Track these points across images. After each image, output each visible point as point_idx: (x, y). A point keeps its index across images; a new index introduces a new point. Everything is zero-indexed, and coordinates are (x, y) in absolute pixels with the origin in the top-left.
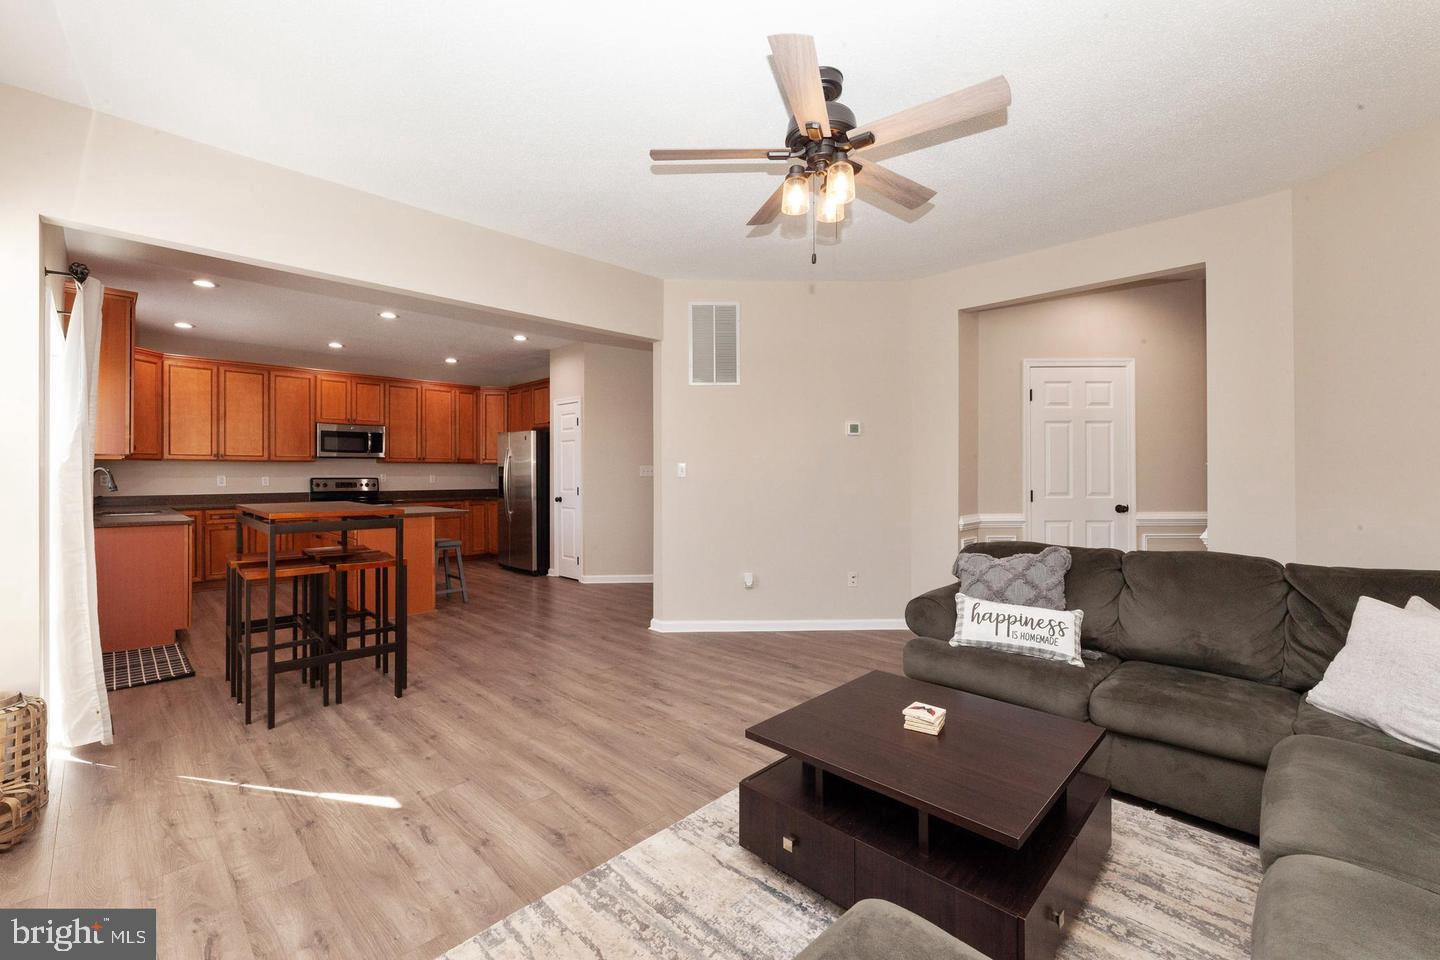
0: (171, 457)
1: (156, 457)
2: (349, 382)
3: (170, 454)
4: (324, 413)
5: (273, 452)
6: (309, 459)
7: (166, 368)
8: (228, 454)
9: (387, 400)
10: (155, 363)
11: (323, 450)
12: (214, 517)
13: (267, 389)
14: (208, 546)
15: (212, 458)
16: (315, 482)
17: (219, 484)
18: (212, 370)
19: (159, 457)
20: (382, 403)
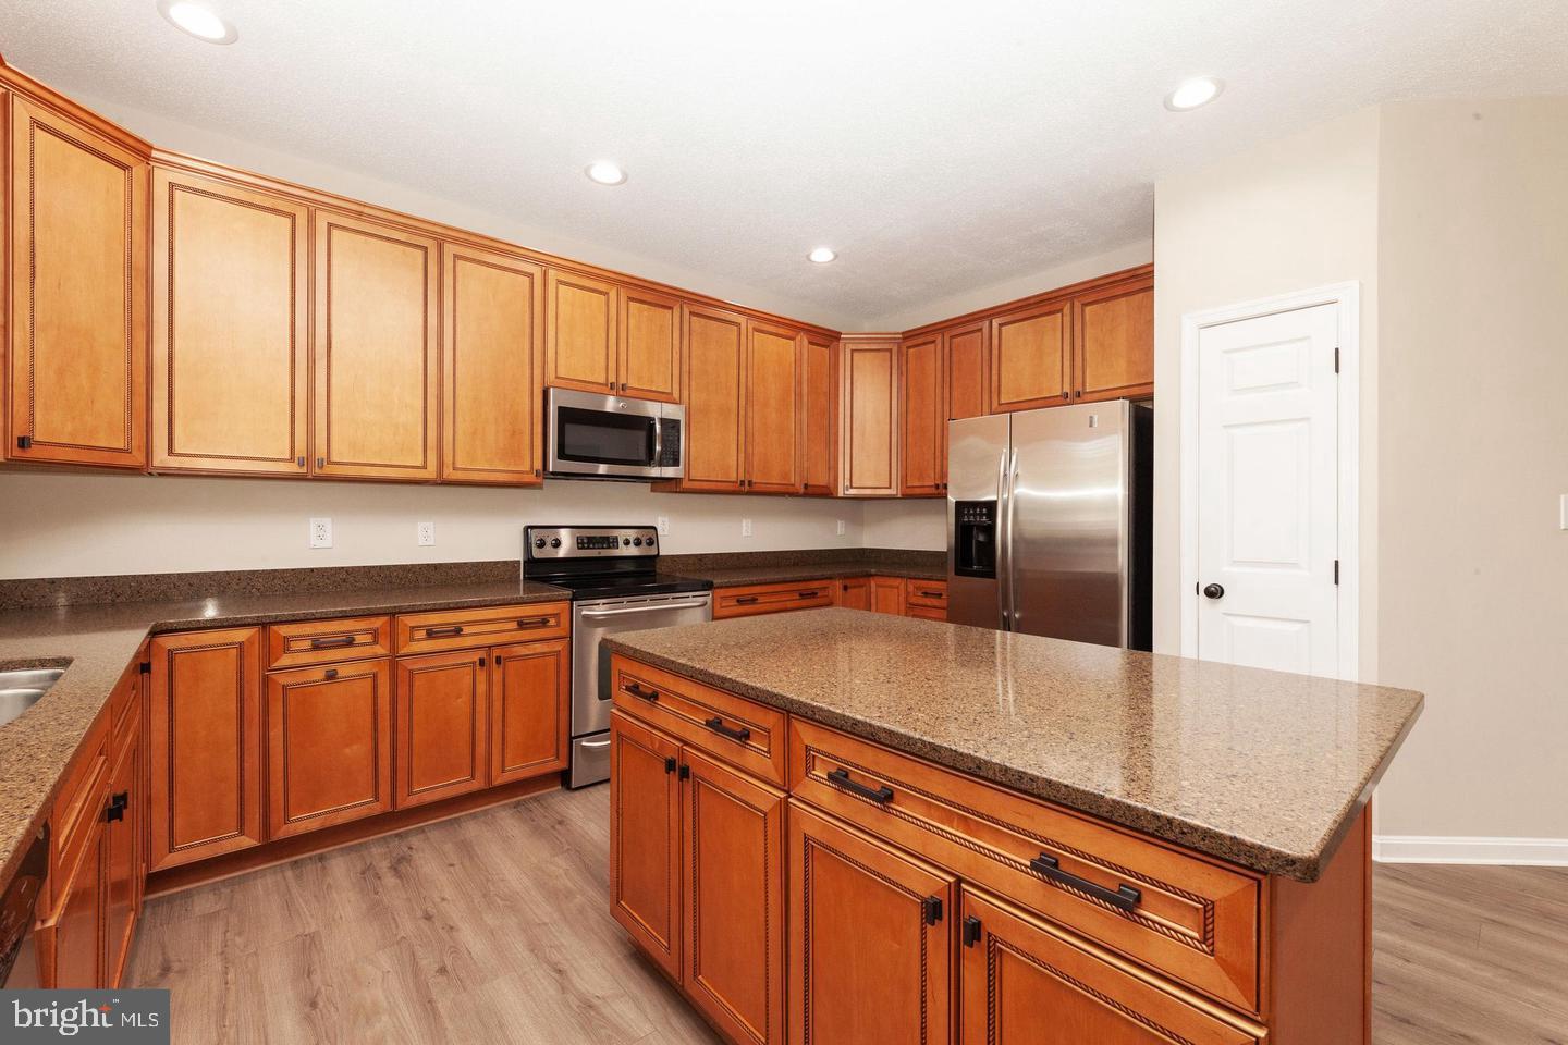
0: (174, 462)
1: (124, 460)
2: (613, 294)
3: (171, 452)
4: (561, 362)
5: (448, 459)
6: (531, 478)
7: (160, 192)
8: (335, 458)
9: (686, 342)
10: (124, 167)
11: (562, 454)
12: (295, 646)
13: (436, 290)
14: (276, 733)
15: (293, 468)
16: (534, 534)
17: (315, 542)
18: (293, 217)
19: (137, 459)
20: (676, 348)
